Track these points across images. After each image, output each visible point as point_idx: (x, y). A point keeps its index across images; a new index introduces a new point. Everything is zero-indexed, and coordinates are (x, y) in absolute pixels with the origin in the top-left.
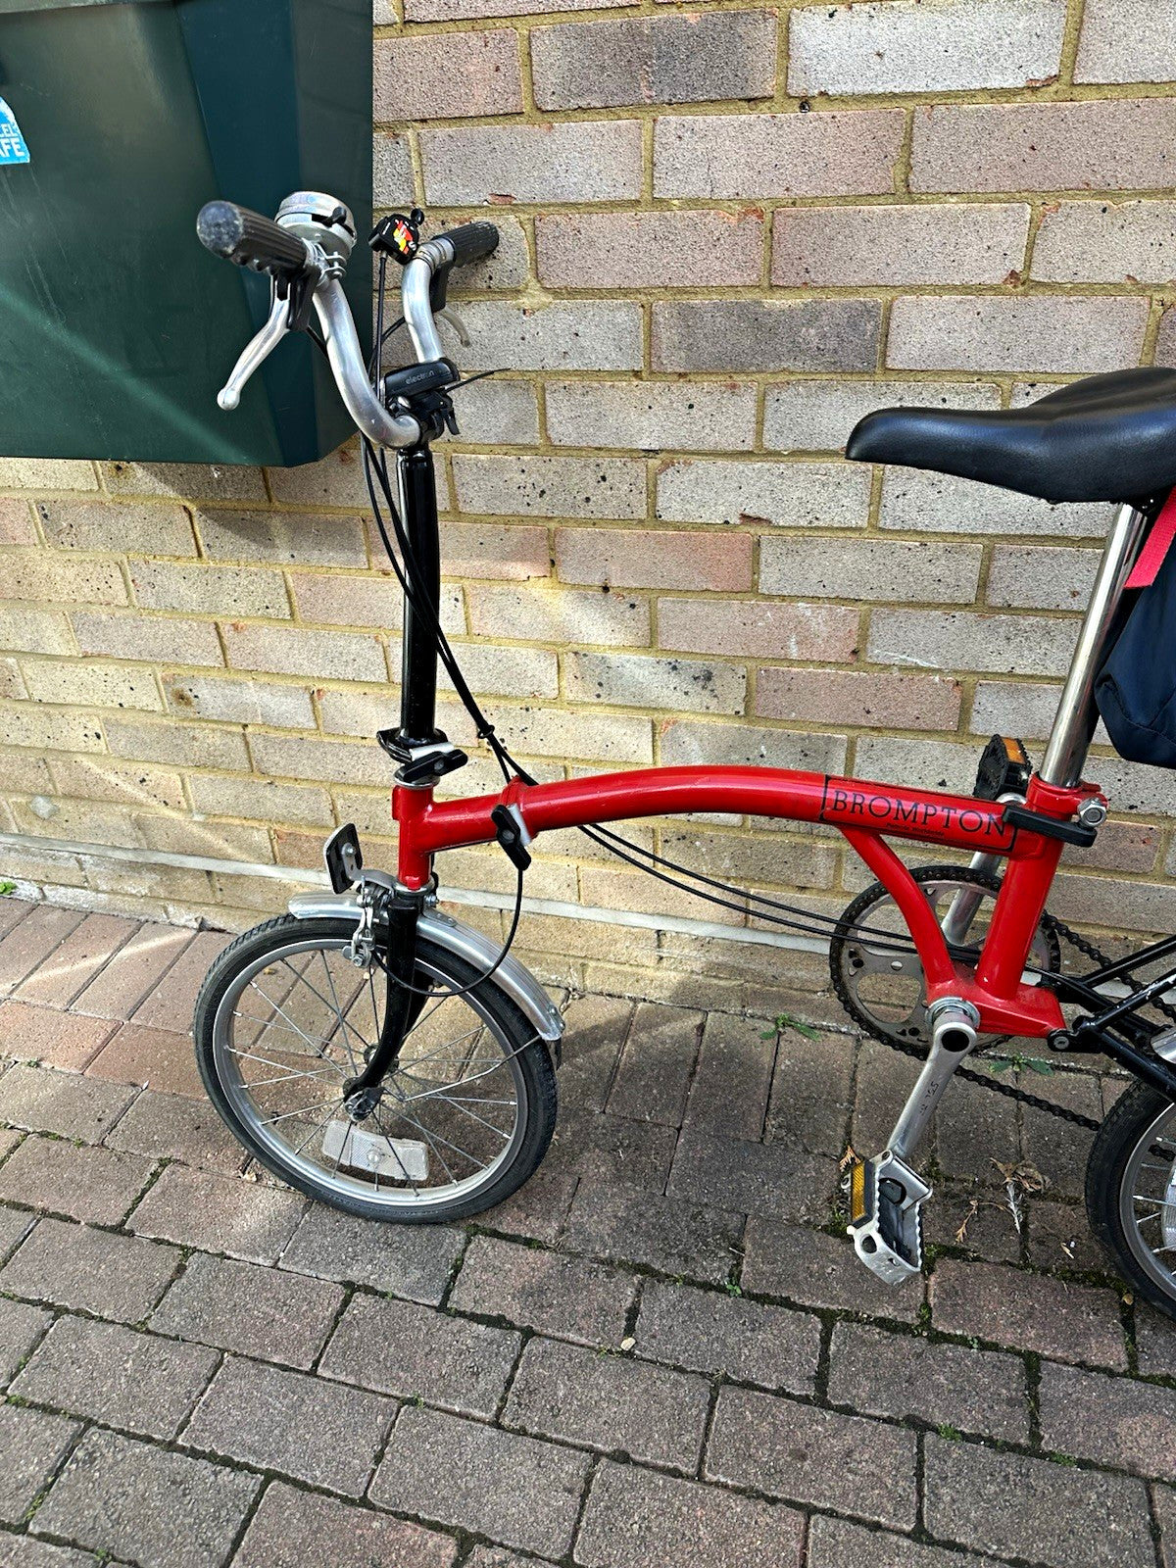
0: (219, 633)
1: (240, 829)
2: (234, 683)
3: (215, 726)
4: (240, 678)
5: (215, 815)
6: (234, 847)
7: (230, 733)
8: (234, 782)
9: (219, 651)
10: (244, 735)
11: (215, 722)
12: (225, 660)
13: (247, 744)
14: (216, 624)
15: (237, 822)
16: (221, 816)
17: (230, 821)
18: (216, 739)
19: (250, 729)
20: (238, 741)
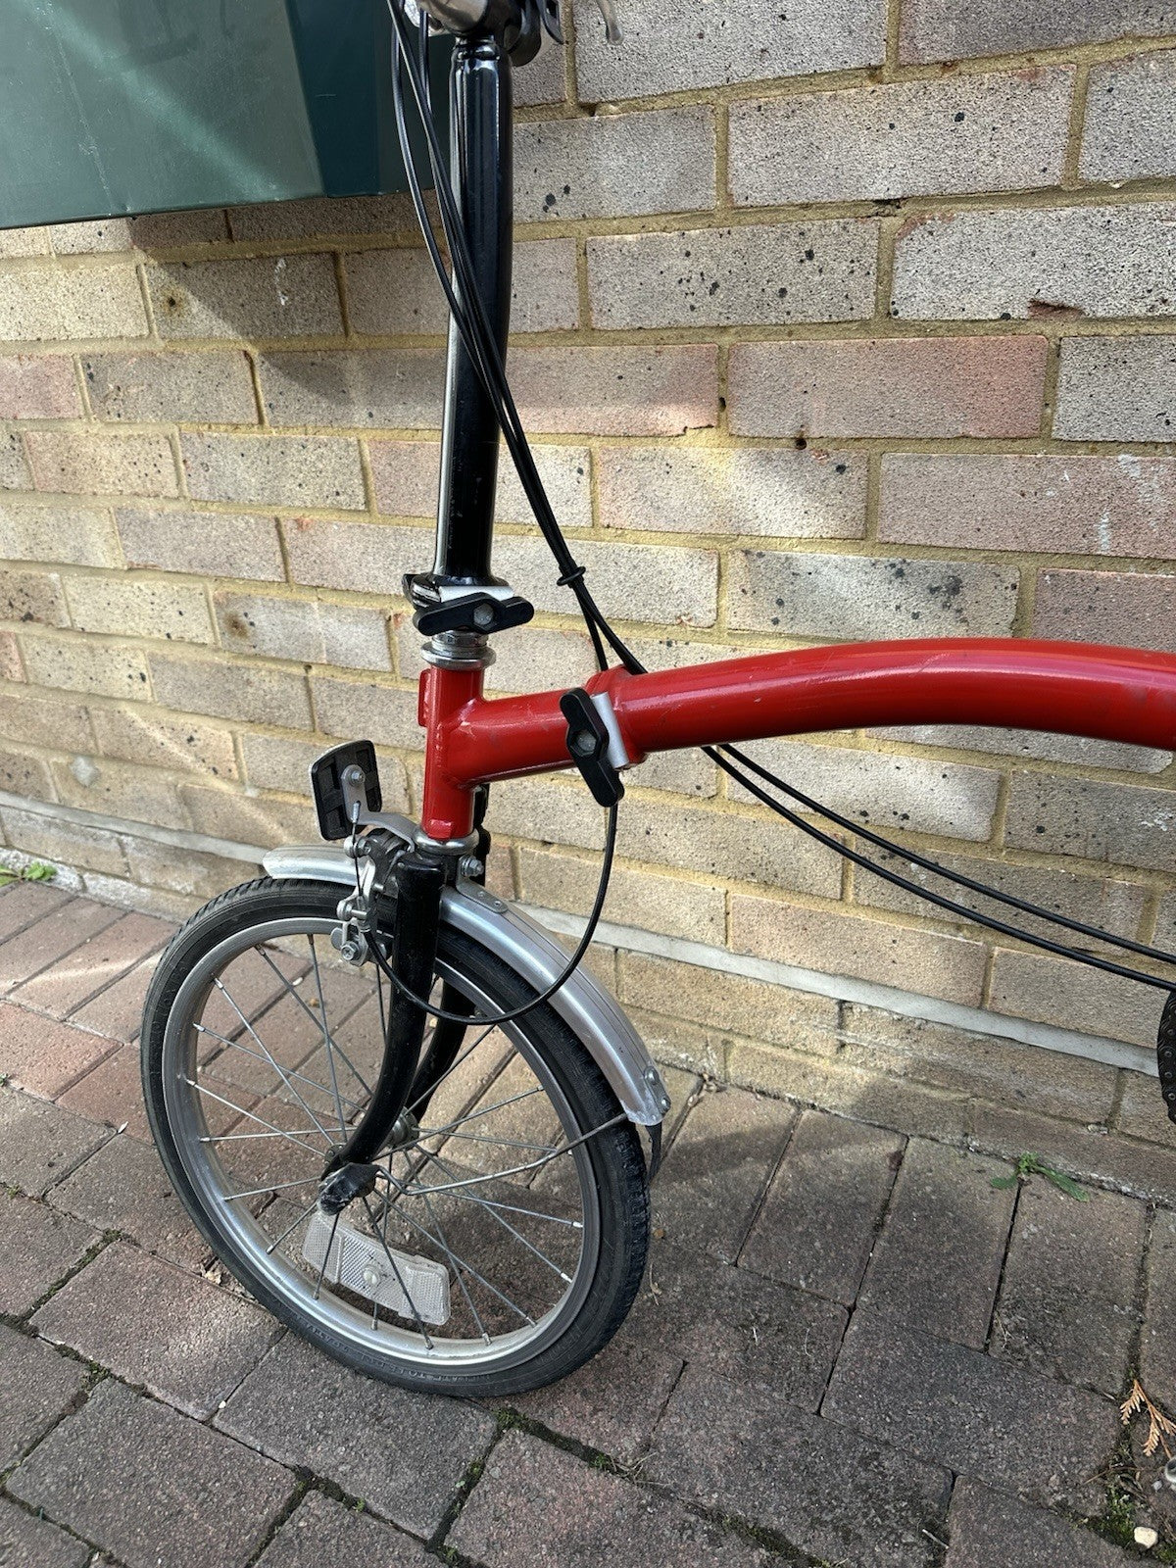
0: (280, 534)
1: (297, 810)
2: (295, 605)
3: (273, 666)
4: (305, 597)
5: (270, 789)
6: (290, 834)
7: (289, 675)
8: (293, 745)
9: (279, 559)
10: (306, 679)
11: (274, 660)
12: (286, 572)
13: (309, 692)
14: (277, 520)
15: (295, 800)
16: (276, 791)
17: (288, 798)
18: (273, 684)
19: (314, 672)
20: (299, 685)
